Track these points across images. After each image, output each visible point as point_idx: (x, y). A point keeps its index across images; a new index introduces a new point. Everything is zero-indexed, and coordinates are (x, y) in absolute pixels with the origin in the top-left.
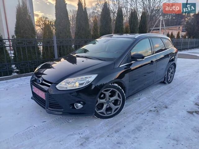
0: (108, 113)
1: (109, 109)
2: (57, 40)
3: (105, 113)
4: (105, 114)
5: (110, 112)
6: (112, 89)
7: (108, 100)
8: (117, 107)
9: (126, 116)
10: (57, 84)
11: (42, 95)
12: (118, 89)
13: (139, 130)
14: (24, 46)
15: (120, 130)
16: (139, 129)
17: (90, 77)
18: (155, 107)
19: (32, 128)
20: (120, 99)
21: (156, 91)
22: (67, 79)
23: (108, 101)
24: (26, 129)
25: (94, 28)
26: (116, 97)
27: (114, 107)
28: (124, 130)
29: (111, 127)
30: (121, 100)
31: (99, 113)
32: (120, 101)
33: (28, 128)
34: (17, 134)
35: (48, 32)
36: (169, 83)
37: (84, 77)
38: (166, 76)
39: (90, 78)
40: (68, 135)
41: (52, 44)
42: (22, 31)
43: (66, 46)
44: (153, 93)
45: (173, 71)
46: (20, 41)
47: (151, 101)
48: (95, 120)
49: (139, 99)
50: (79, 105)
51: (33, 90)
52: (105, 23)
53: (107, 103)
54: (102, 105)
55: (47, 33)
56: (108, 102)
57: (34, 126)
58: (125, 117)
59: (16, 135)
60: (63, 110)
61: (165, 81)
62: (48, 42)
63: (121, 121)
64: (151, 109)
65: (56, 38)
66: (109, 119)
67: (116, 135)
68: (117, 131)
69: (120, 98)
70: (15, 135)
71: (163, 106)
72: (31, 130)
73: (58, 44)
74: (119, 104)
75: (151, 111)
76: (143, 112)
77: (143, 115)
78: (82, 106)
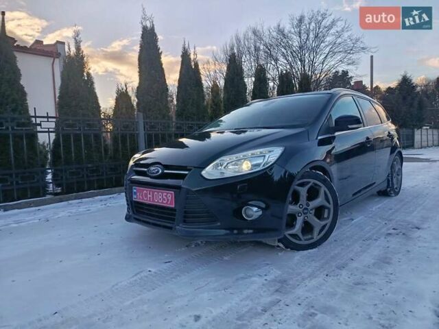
0: (305, 238)
1: (307, 228)
2: (144, 122)
3: (300, 235)
4: (300, 240)
5: (310, 236)
6: (312, 181)
7: (305, 206)
8: (323, 223)
9: (343, 245)
10: (204, 168)
11: (164, 198)
12: (324, 181)
13: (388, 263)
14: (78, 132)
15: (347, 264)
16: (384, 261)
17: (270, 152)
18: (394, 229)
19: (146, 274)
20: (330, 204)
21: (377, 207)
22: (222, 158)
23: (306, 209)
24: (133, 277)
25: (213, 102)
26: (319, 201)
27: (317, 224)
28: (354, 265)
29: (322, 261)
30: (331, 206)
31: (289, 237)
32: (329, 209)
33: (136, 275)
34: (117, 284)
35: (124, 106)
36: (397, 194)
37: (258, 151)
38: (390, 178)
39: (272, 153)
40: (237, 279)
41: (134, 130)
42: (74, 103)
43: (161, 134)
44: (374, 209)
45: (399, 169)
46: (71, 122)
47: (379, 221)
48: (280, 254)
49: (353, 220)
50: (255, 209)
51: (135, 196)
52: (233, 93)
53: (304, 214)
54: (292, 218)
55: (122, 108)
56: (306, 211)
57: (150, 271)
58: (343, 247)
59: (116, 287)
60: (219, 224)
61: (389, 189)
62: (126, 127)
63: (336, 252)
64: (389, 232)
65: (144, 119)
66: (310, 251)
67: (344, 272)
68: (341, 267)
69: (329, 202)
70: (113, 286)
71: (410, 226)
72: (146, 277)
73: (147, 130)
74: (326, 216)
75: (390, 234)
76: (375, 237)
77: (378, 242)
78: (260, 213)
